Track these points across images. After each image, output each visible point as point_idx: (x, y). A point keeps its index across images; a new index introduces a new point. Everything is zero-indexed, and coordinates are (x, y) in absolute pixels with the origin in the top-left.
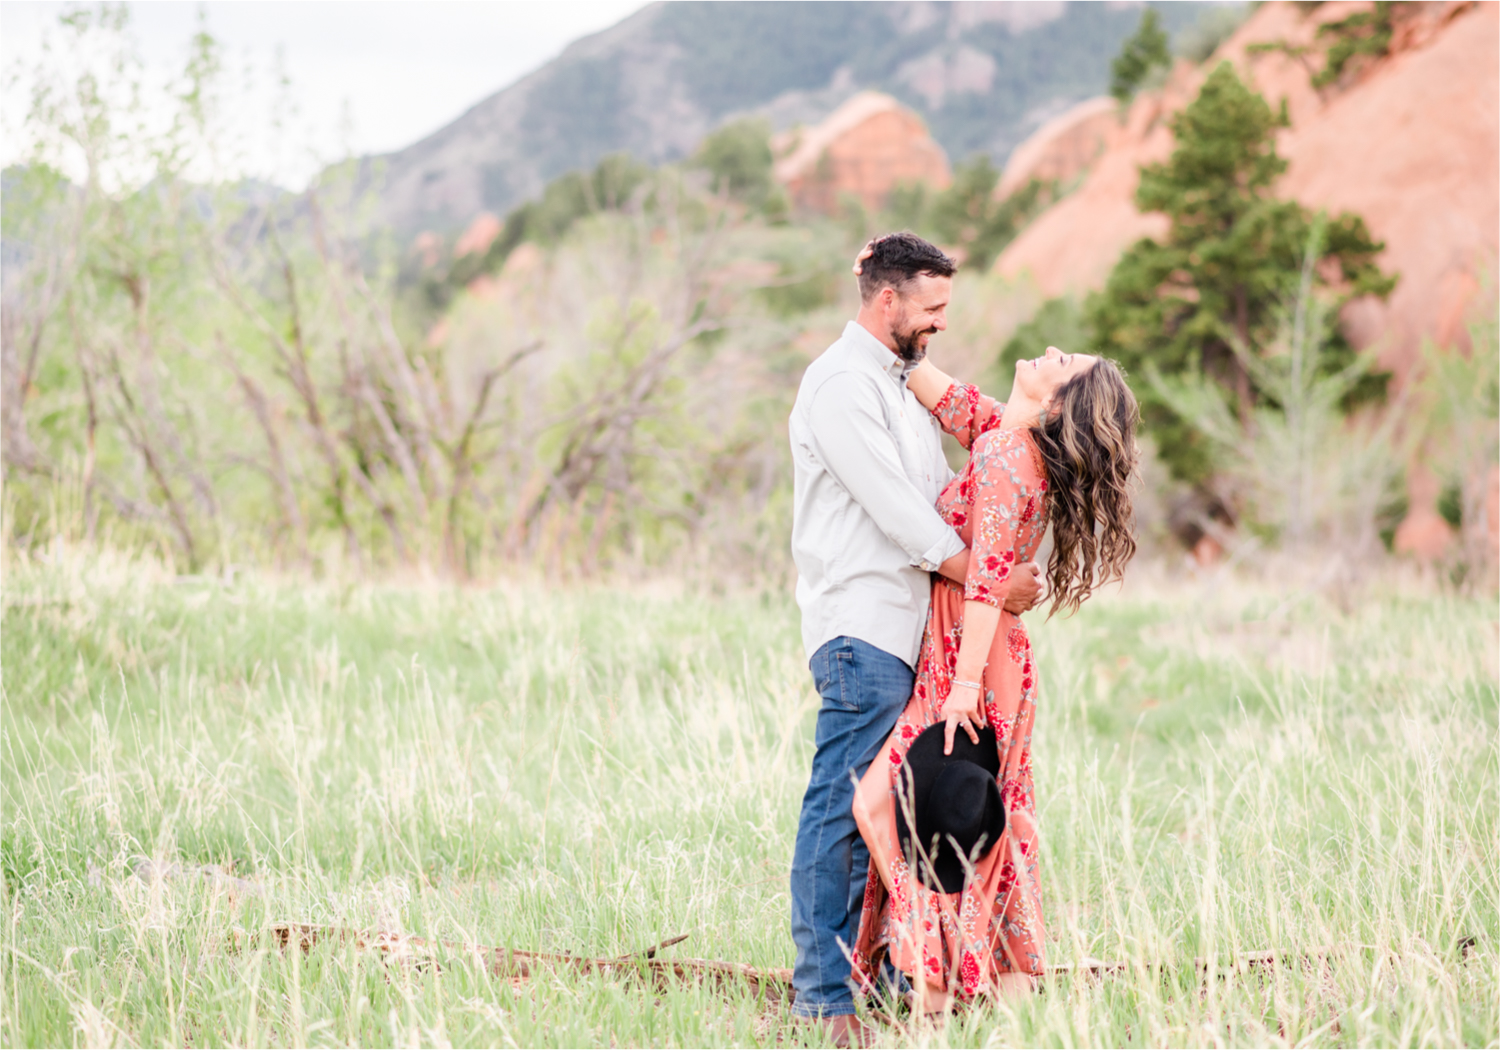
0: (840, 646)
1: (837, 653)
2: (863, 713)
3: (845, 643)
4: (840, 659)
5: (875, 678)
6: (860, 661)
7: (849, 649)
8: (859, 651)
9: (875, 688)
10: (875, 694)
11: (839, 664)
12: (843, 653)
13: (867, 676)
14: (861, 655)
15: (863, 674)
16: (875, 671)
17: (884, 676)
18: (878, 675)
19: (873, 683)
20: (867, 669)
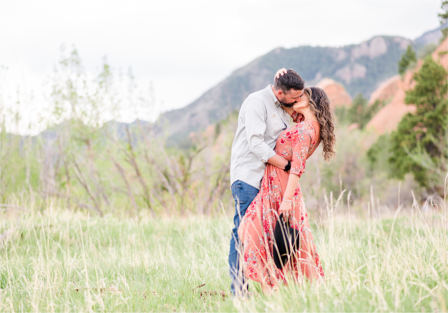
0: (238, 183)
1: (237, 186)
2: (245, 204)
3: (239, 182)
4: (238, 188)
5: (248, 192)
6: (243, 187)
7: (240, 184)
8: (243, 185)
9: (248, 196)
10: (248, 197)
11: (238, 189)
12: (239, 186)
13: (245, 192)
14: (243, 186)
15: (244, 191)
16: (248, 190)
17: (251, 192)
18: (249, 192)
19: (247, 194)
20: (245, 190)
